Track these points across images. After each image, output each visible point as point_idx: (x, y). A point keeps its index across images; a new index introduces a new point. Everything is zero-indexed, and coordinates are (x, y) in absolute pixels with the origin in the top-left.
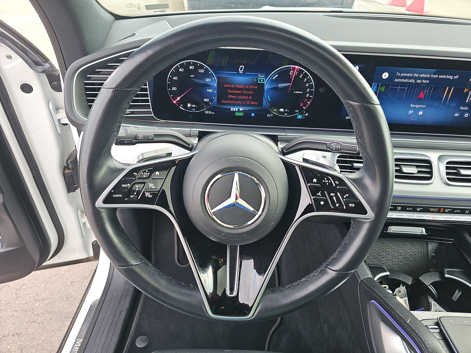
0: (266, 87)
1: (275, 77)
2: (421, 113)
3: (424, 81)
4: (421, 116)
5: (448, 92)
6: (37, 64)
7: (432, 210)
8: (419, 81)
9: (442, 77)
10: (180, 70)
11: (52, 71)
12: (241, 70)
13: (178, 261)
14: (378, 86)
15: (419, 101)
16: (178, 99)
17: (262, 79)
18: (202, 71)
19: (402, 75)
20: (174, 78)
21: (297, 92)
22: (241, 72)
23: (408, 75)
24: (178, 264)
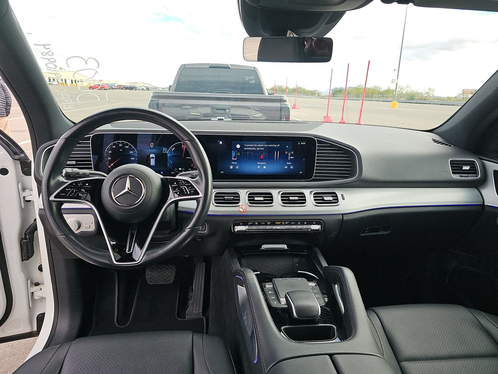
0: (168, 155)
1: (173, 149)
2: (265, 167)
3: (261, 149)
4: (265, 169)
5: (277, 154)
6: (15, 154)
7: (277, 223)
8: (258, 149)
9: (270, 146)
10: (113, 147)
11: (25, 159)
12: (152, 145)
13: (117, 323)
14: (235, 152)
15: (262, 160)
16: (112, 165)
17: (165, 150)
18: (127, 147)
19: (248, 145)
20: (109, 152)
21: (188, 158)
22: (152, 147)
23: (251, 145)
24: (117, 325)
